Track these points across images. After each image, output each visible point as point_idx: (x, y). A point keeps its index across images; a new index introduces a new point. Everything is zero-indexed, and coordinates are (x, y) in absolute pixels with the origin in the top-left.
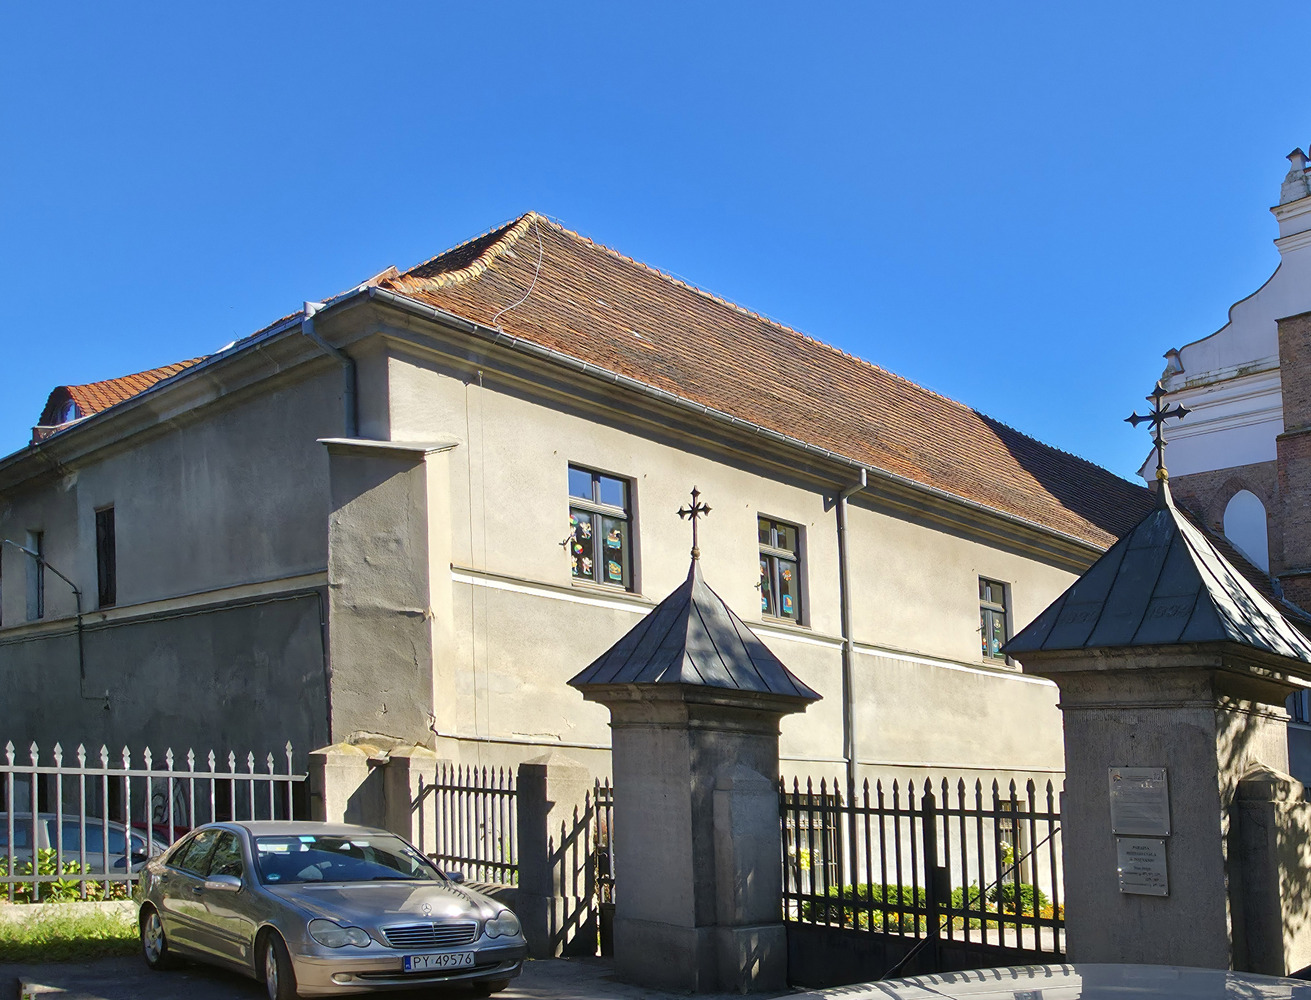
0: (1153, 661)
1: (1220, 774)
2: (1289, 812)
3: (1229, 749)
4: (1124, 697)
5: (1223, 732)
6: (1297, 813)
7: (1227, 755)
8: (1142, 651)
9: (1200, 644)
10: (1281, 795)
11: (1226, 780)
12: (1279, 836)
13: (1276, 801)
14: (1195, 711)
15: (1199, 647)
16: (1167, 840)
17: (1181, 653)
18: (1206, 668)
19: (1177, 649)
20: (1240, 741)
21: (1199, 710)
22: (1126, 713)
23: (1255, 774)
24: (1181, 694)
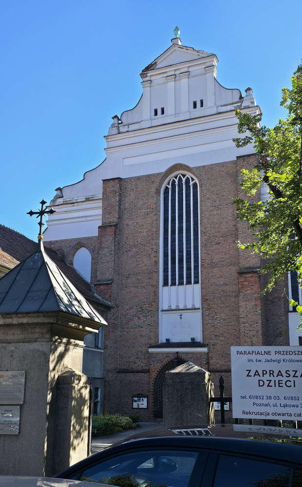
0: (25, 320)
1: (50, 373)
2: (79, 390)
3: (55, 361)
4: (10, 337)
5: (54, 353)
6: (83, 391)
7: (54, 364)
8: (20, 316)
9: (47, 312)
10: (77, 382)
11: (52, 375)
12: (73, 402)
13: (74, 385)
14: (42, 343)
15: (47, 314)
16: (21, 406)
17: (38, 316)
18: (49, 323)
19: (36, 315)
20: (61, 357)
21: (44, 343)
22: (10, 345)
23: (66, 372)
24: (36, 336)
